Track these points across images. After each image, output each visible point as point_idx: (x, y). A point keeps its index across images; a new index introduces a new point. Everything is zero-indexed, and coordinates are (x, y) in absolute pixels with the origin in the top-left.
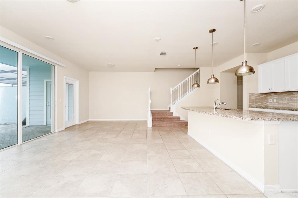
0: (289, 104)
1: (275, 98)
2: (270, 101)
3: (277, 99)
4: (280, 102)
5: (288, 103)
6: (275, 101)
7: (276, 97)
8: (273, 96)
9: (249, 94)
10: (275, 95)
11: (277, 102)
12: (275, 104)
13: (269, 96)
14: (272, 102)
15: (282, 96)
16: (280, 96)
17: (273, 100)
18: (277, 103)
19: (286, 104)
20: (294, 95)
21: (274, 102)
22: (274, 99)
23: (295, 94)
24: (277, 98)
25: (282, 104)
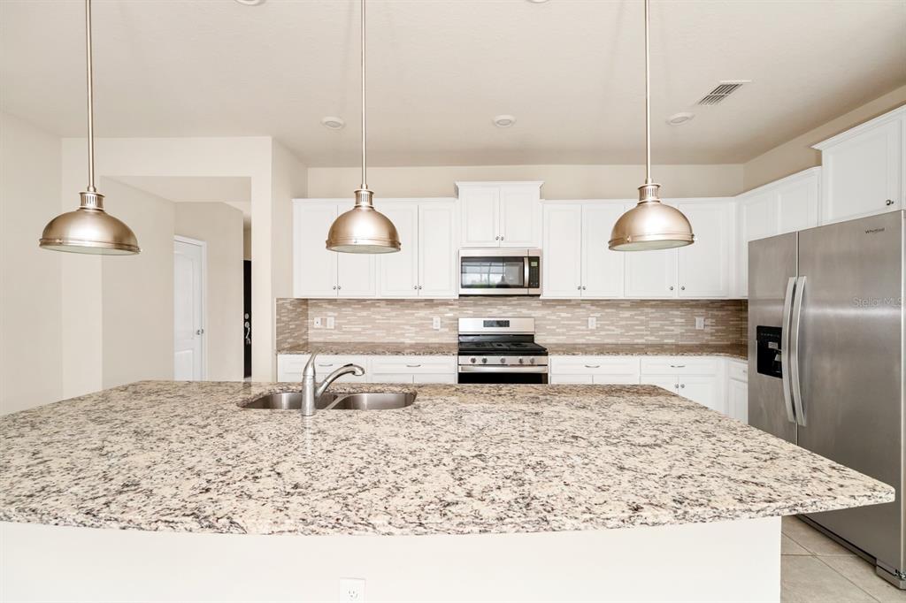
0: (368, 332)
1: (330, 314)
2: (316, 326)
3: (335, 317)
4: (346, 328)
5: (364, 329)
6: (331, 323)
7: (334, 312)
8: (326, 308)
9: (278, 300)
10: (331, 307)
11: (335, 328)
12: (331, 334)
13: (314, 309)
14: (322, 327)
15: (350, 309)
16: (344, 309)
17: (324, 321)
18: (336, 331)
19: (359, 333)
20: (378, 309)
21: (328, 327)
22: (328, 319)
23: (379, 307)
24: (336, 314)
25: (349, 332)
